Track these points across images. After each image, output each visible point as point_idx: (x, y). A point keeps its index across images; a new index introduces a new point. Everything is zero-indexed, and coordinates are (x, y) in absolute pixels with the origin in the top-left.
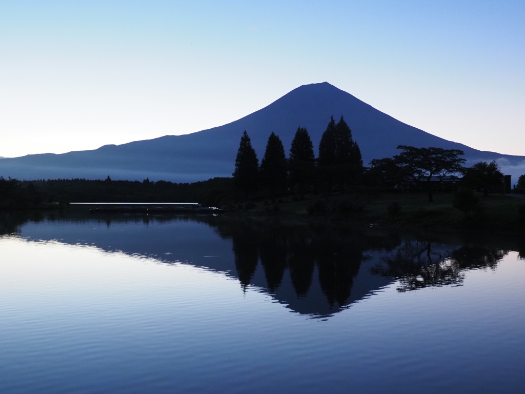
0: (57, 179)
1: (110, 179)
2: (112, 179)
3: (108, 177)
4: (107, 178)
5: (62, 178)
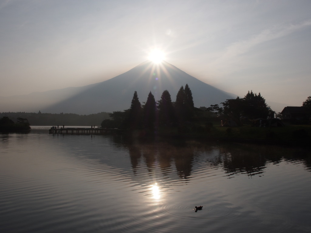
0: (8, 112)
1: (40, 113)
2: (42, 113)
3: (40, 111)
4: (38, 112)
5: (11, 112)
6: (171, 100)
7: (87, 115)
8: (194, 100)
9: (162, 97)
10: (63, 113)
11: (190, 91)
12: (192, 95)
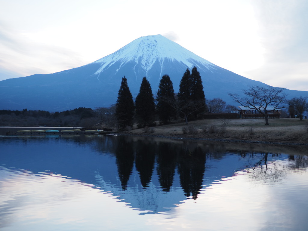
6: (173, 91)
7: (59, 112)
8: (204, 90)
9: (160, 87)
10: (26, 110)
11: (200, 77)
12: (203, 84)
